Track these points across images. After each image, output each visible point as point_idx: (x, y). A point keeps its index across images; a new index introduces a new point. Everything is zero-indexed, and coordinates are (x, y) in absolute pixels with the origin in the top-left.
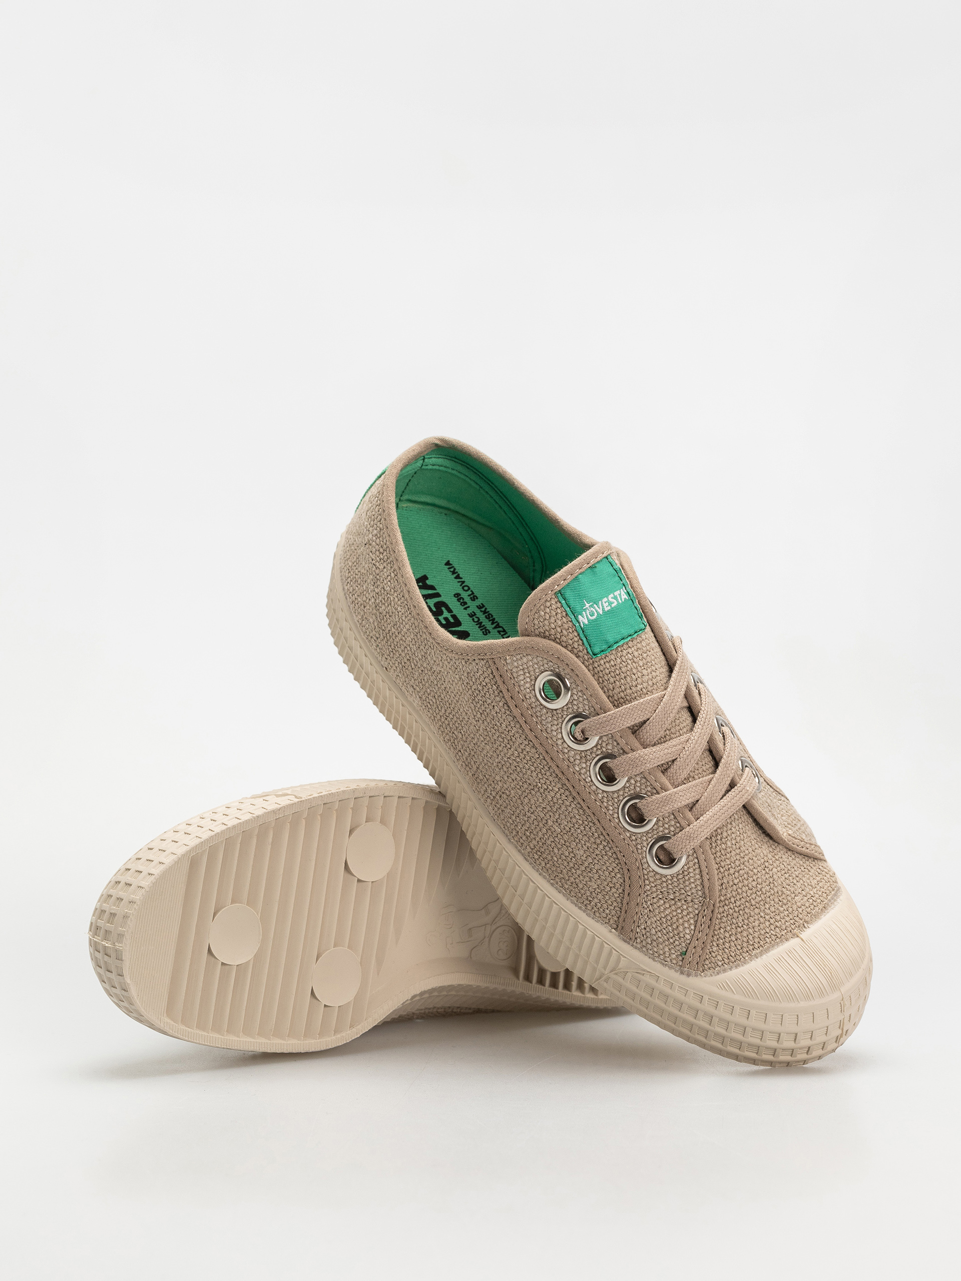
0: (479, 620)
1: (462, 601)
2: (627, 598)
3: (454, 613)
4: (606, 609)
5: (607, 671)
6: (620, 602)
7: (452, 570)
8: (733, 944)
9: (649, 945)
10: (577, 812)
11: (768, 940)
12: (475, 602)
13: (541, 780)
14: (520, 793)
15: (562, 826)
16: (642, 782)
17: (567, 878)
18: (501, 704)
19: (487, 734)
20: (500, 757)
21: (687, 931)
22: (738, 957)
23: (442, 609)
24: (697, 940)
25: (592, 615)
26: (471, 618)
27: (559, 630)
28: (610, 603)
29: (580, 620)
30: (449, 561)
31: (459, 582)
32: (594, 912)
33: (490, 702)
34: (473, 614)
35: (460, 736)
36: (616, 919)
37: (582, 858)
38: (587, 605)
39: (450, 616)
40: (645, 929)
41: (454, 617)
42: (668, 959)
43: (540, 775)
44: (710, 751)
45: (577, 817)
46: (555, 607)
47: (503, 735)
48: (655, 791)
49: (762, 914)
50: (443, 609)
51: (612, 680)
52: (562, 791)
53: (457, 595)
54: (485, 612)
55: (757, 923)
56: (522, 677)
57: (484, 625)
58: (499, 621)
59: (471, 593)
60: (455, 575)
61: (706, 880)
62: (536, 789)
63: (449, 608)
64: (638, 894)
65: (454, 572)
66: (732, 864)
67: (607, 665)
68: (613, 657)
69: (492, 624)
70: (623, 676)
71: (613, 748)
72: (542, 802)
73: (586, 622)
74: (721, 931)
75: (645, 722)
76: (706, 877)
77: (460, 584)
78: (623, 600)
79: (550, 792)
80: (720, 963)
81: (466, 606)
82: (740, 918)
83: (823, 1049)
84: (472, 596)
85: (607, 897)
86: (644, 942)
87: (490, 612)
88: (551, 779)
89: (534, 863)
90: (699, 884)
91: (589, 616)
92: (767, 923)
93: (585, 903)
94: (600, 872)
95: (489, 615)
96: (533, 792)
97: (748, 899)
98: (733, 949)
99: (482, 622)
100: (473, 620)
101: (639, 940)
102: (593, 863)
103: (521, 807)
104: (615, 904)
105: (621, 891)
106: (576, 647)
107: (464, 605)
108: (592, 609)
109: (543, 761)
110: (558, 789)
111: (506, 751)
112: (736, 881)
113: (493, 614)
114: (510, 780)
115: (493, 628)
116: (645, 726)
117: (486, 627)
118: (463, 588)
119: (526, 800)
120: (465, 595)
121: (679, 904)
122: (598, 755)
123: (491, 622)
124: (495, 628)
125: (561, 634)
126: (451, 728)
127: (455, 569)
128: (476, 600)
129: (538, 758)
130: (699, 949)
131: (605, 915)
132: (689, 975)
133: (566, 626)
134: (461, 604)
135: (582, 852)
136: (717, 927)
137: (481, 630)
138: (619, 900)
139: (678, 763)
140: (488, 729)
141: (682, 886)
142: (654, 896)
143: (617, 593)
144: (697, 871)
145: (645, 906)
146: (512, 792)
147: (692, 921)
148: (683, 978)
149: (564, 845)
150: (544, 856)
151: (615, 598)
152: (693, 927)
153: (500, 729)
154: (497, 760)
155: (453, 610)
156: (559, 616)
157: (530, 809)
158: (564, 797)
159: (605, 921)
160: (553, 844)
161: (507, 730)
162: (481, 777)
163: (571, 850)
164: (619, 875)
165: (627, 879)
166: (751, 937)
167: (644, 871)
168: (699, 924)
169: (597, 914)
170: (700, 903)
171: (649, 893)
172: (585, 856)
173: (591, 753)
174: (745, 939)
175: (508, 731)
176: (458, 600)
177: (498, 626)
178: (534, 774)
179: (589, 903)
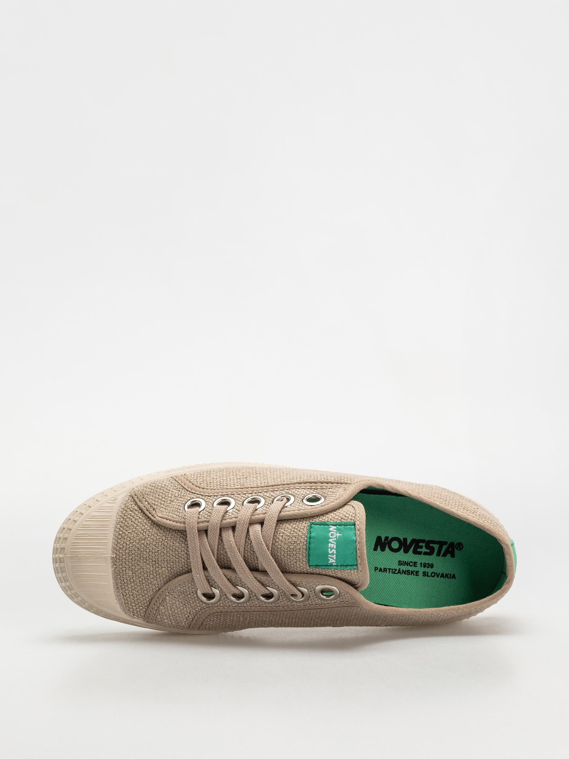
0: (410, 566)
1: (427, 565)
2: (329, 562)
3: (422, 555)
4: (330, 544)
6: (329, 556)
7: (449, 576)
12: (422, 572)
23: (428, 549)
26: (413, 562)
30: (455, 578)
31: (439, 573)
34: (416, 565)
39: (422, 551)
41: (420, 553)
50: (429, 551)
53: (432, 566)
54: (412, 572)
57: (405, 565)
58: (402, 575)
59: (429, 575)
60: (445, 575)
63: (427, 555)
65: (447, 575)
69: (403, 571)
77: (438, 574)
78: (329, 558)
81: (423, 565)
84: (426, 574)
87: (410, 575)
95: (409, 573)
99: (407, 566)
100: (412, 562)
107: (424, 565)
113: (408, 575)
115: (400, 568)
117: (403, 565)
118: (434, 573)
120: (429, 570)
123: (405, 571)
124: (399, 570)
127: (448, 578)
128: (423, 574)
134: (425, 563)
137: (403, 561)
143: (334, 556)
151: (333, 554)
155: (425, 556)
176: (429, 564)
177: (399, 572)
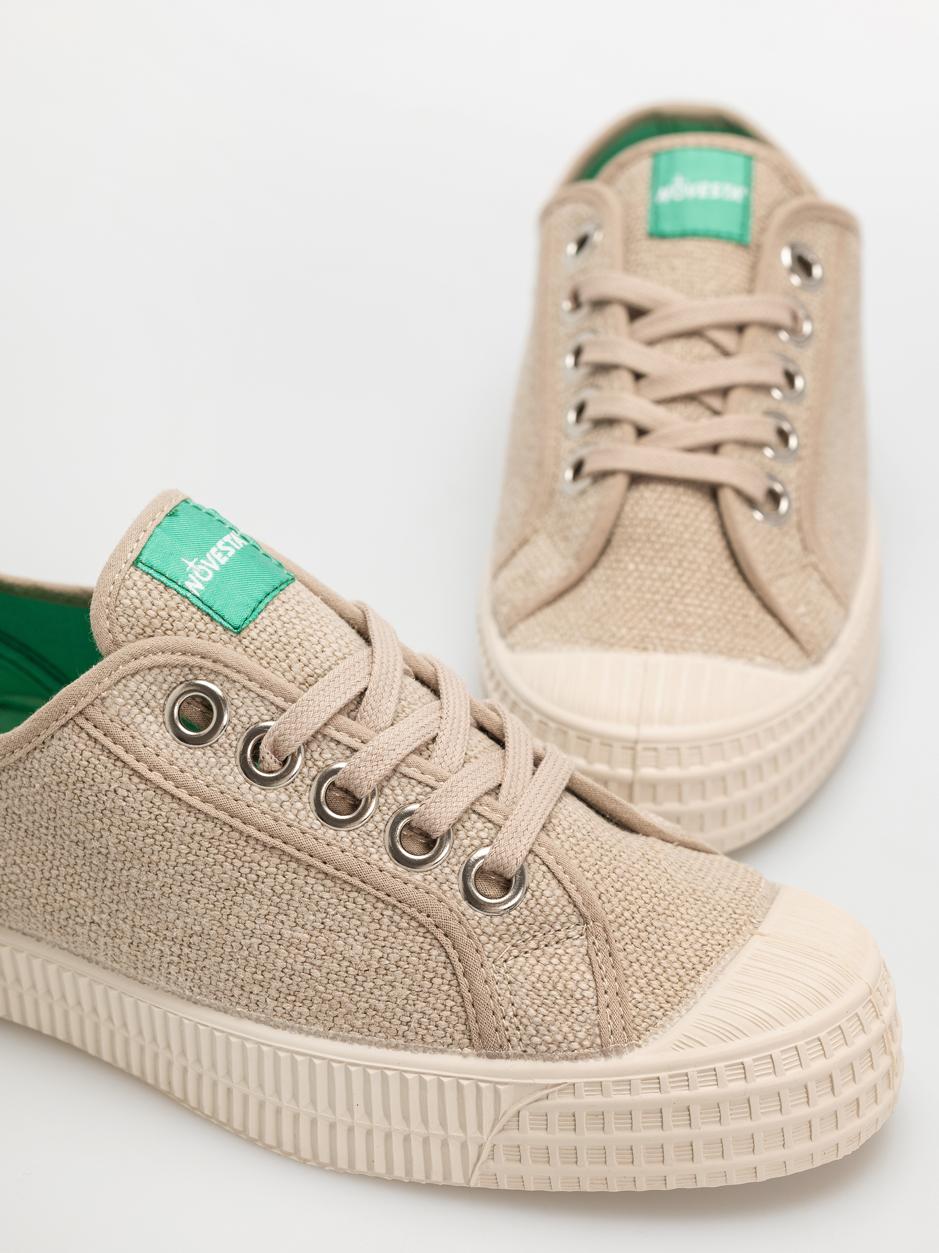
2: (246, 543)
4: (222, 563)
5: (269, 645)
8: (662, 979)
9: (535, 1038)
10: (321, 888)
11: (711, 954)
13: (242, 870)
14: (217, 914)
15: (308, 927)
16: (402, 784)
17: (354, 1008)
18: (125, 779)
19: (124, 848)
20: (161, 874)
21: (583, 985)
22: (681, 994)
24: (606, 992)
25: (205, 574)
27: (164, 614)
28: (225, 553)
29: (190, 588)
32: (422, 1039)
33: (107, 788)
35: (83, 893)
36: (463, 1028)
37: (364, 958)
38: (191, 564)
40: (516, 1016)
42: (575, 1045)
43: (238, 863)
44: (482, 729)
45: (326, 895)
46: (143, 584)
47: (150, 831)
48: (428, 789)
49: (683, 923)
51: (282, 655)
52: (283, 867)
55: (681, 937)
56: (139, 719)
61: (574, 893)
62: (241, 891)
64: (479, 965)
66: (599, 863)
67: (264, 635)
68: (267, 622)
70: (295, 642)
71: (333, 755)
72: (258, 907)
73: (202, 587)
74: (635, 968)
75: (362, 694)
76: (572, 888)
79: (265, 880)
80: (659, 1014)
82: (654, 938)
83: (876, 1101)
85: (432, 1000)
86: (524, 1037)
88: (257, 856)
89: (290, 1022)
90: (566, 903)
91: (201, 578)
92: (697, 933)
93: (400, 1033)
94: (401, 963)
96: (238, 899)
97: (649, 907)
98: (667, 985)
101: (515, 1040)
102: (385, 956)
103: (229, 939)
104: (450, 1003)
105: (448, 976)
106: (203, 628)
108: (201, 567)
109: (232, 833)
110: (275, 870)
111: (166, 857)
112: (618, 886)
114: (193, 903)
116: (365, 699)
119: (233, 920)
121: (550, 950)
122: (313, 779)
125: (171, 620)
126: (62, 894)
129: (222, 834)
130: (615, 1006)
131: (441, 1033)
132: (618, 1051)
133: (172, 604)
135: (358, 948)
136: (625, 964)
138: (453, 993)
139: (443, 738)
140: (123, 838)
141: (541, 919)
142: (506, 957)
144: (554, 883)
145: (499, 978)
146: (204, 921)
147: (583, 968)
148: (614, 1062)
149: (326, 955)
150: (301, 995)
151: (228, 545)
152: (589, 976)
153: (141, 822)
154: (157, 884)
156: (155, 593)
157: (245, 932)
158: (290, 876)
159: (448, 1045)
160: (308, 966)
161: (153, 817)
162: (144, 935)
163: (339, 957)
164: (434, 952)
165: (450, 950)
166: (683, 959)
167: (471, 922)
168: (596, 966)
169: (429, 1039)
170: (581, 935)
171: (494, 955)
172: (366, 951)
173: (302, 781)
174: (677, 965)
175: (156, 819)
178: (228, 866)
179: (406, 1028)
